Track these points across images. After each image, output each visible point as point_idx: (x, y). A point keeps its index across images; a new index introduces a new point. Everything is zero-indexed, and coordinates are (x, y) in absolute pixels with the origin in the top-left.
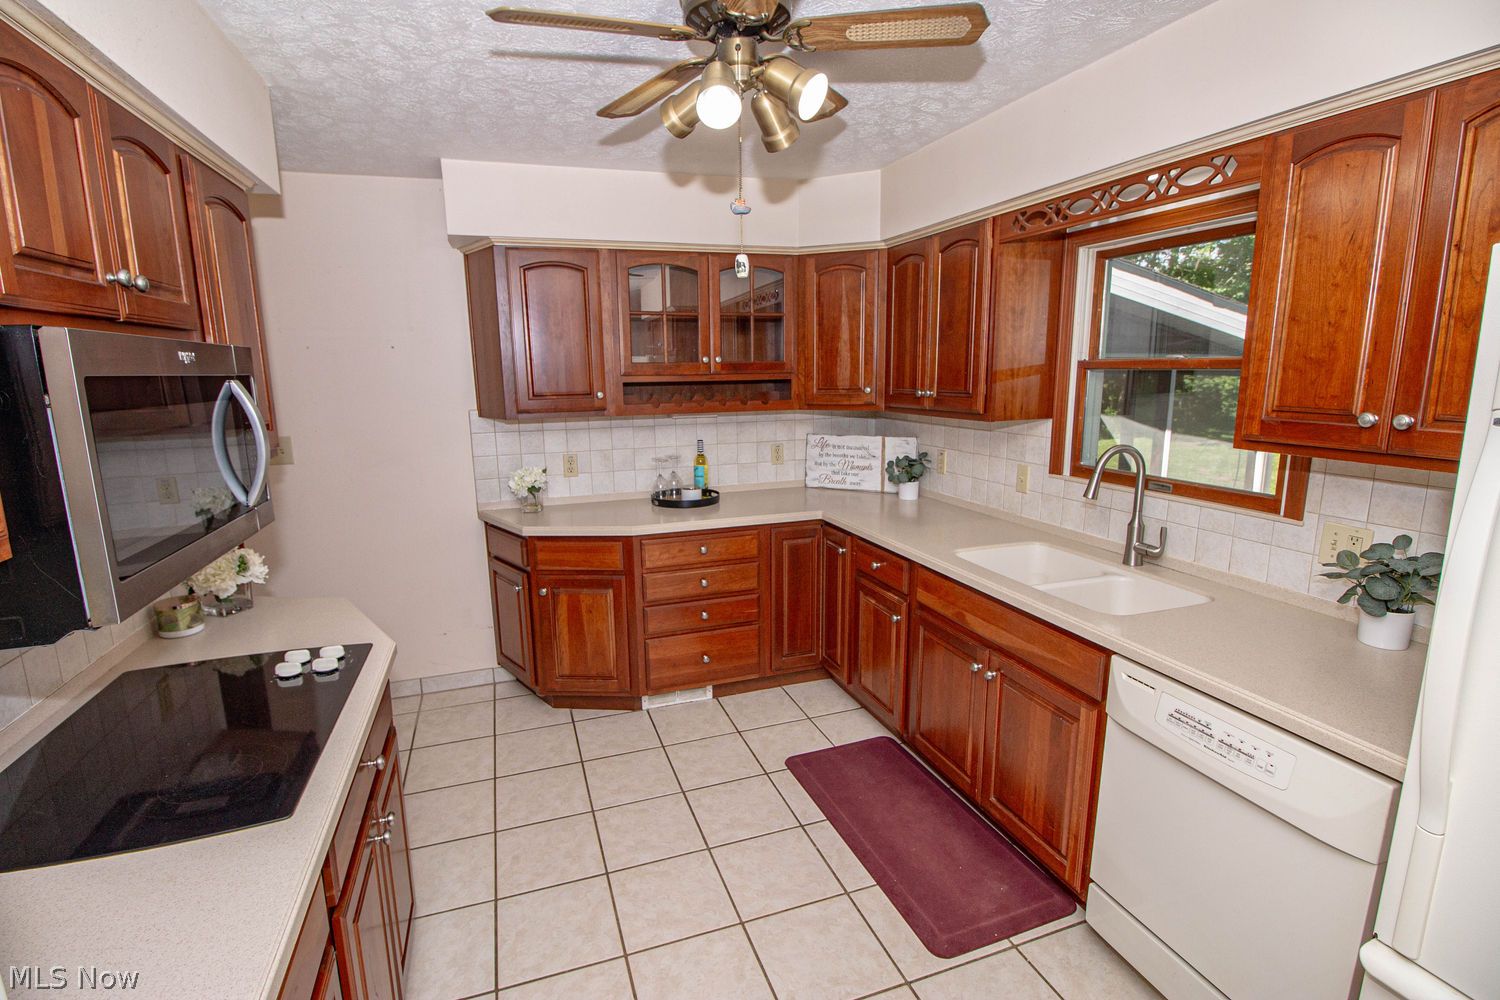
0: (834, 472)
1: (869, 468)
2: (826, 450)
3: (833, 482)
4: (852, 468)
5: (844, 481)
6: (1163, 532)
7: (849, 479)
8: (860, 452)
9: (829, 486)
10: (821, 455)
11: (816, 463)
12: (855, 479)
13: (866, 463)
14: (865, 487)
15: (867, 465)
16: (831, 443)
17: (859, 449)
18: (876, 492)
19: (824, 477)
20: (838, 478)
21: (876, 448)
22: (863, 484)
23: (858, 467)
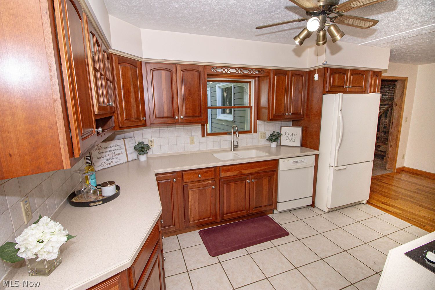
0: (107, 160)
1: (121, 153)
2: (101, 151)
3: (108, 164)
4: (115, 155)
5: (112, 162)
6: (237, 142)
7: (115, 161)
8: (116, 148)
9: (107, 166)
10: (99, 154)
11: (98, 158)
12: (117, 160)
13: (119, 152)
14: (121, 162)
15: (120, 152)
16: (103, 147)
17: (116, 146)
18: (126, 162)
19: (103, 163)
20: (110, 161)
21: (122, 144)
22: (120, 161)
23: (117, 154)
